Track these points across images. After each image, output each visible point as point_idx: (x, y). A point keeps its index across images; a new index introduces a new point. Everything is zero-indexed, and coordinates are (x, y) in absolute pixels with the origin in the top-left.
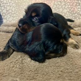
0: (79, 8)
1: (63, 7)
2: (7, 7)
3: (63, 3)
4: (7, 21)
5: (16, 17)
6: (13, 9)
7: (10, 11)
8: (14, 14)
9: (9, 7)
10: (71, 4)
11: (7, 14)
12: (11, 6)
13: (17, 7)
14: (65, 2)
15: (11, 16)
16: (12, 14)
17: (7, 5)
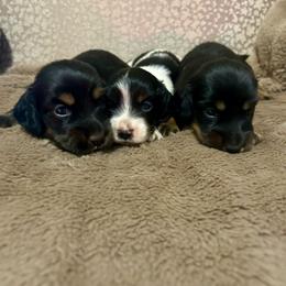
0: (229, 29)
1: (186, 24)
2: (26, 18)
3: (186, 14)
4: (26, 57)
5: (53, 46)
6: (44, 25)
7: (35, 29)
8: (47, 37)
9: (32, 17)
10: (208, 17)
11: (24, 36)
12: (36, 16)
13: (57, 20)
14: (191, 12)
15: (36, 43)
16: (40, 37)
17: (25, 12)
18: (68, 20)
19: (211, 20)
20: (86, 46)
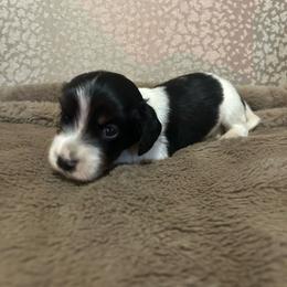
0: (258, 49)
1: (206, 42)
2: (11, 34)
3: (207, 30)
4: (8, 80)
5: (42, 69)
6: (32, 42)
7: (21, 47)
8: (35, 56)
9: (18, 33)
10: (232, 34)
11: (7, 56)
12: (24, 31)
13: (48, 36)
14: (212, 28)
15: (22, 64)
16: (27, 57)
17: (10, 27)
18: (61, 37)
19: (237, 37)
20: (83, 67)
